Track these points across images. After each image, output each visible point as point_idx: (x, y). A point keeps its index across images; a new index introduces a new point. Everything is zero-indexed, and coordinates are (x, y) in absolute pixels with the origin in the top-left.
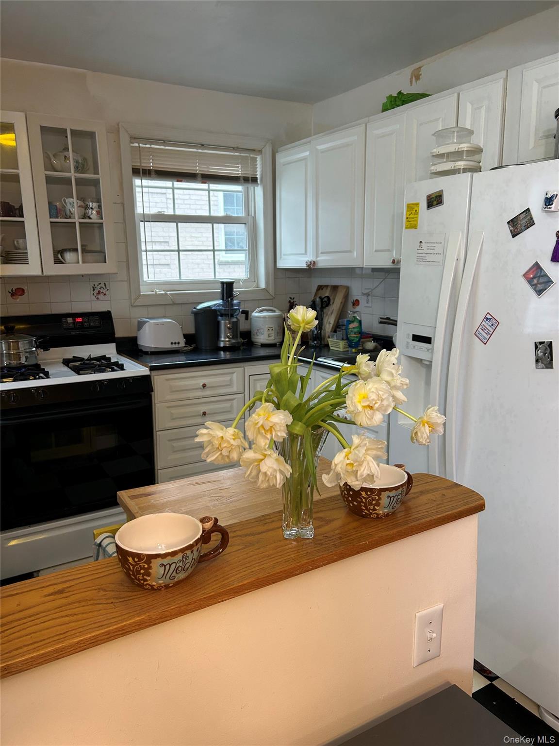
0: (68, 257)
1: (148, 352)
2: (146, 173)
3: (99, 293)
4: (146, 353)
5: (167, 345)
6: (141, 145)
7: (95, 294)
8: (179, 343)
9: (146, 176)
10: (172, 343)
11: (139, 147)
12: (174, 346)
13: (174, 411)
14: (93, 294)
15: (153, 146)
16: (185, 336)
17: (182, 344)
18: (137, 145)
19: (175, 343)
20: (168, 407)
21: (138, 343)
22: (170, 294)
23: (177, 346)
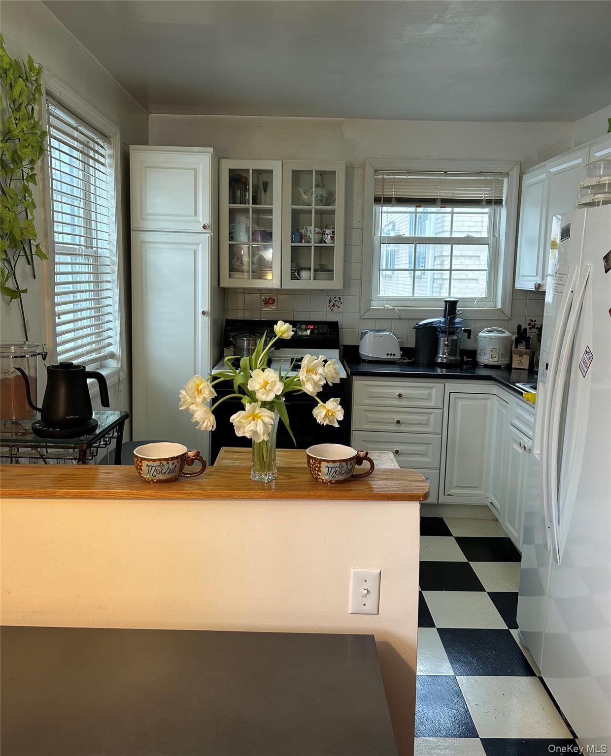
0: (304, 275)
1: (366, 360)
2: (388, 201)
3: (334, 305)
4: (364, 361)
5: (383, 356)
6: (385, 176)
7: (331, 307)
8: (394, 355)
9: (387, 204)
10: (388, 354)
11: (383, 178)
12: (389, 357)
13: (370, 415)
14: (329, 306)
15: (396, 177)
16: (402, 349)
17: (398, 356)
18: (381, 177)
19: (391, 355)
20: (365, 410)
21: (360, 352)
22: (397, 309)
23: (392, 357)
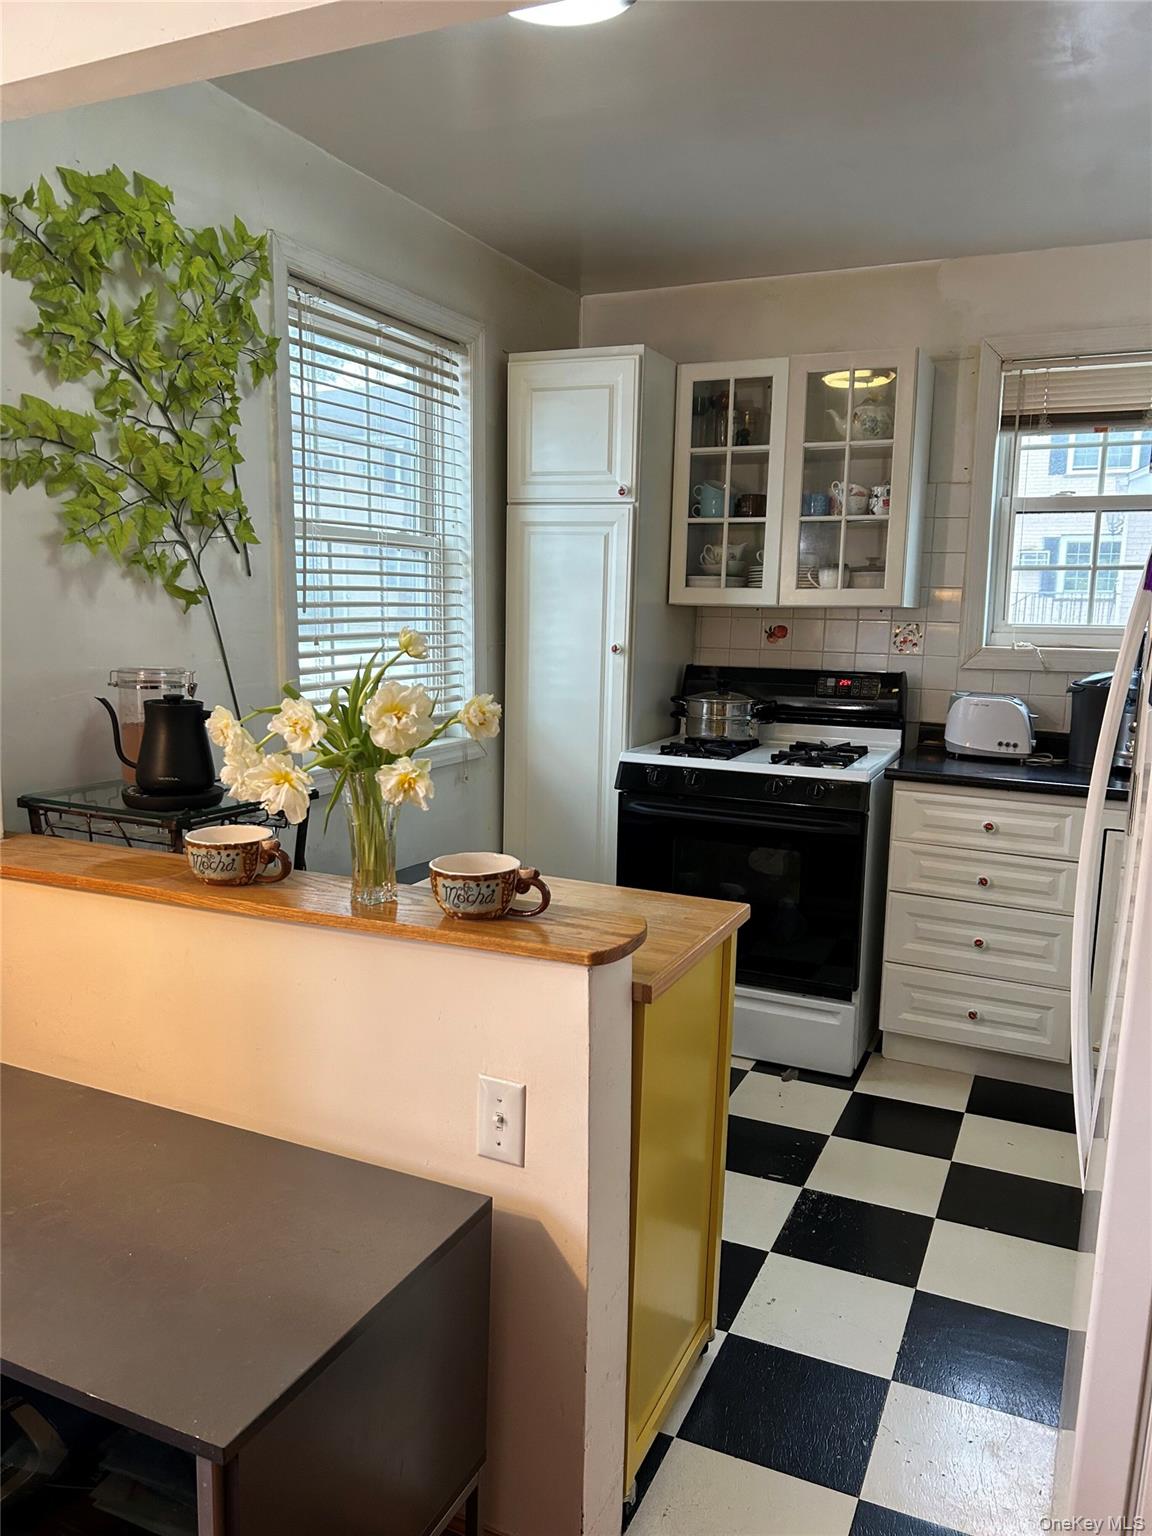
0: (826, 578)
1: (954, 754)
2: (1032, 423)
3: (905, 642)
4: (952, 756)
5: (990, 747)
6: (1025, 372)
7: (898, 644)
8: (1015, 746)
9: (1027, 429)
10: (1000, 744)
11: (1021, 376)
12: (1003, 749)
13: (926, 863)
14: (895, 643)
15: (1052, 370)
16: (1036, 735)
17: (1024, 748)
18: (1018, 372)
19: (1008, 745)
20: (915, 852)
21: (946, 738)
22: (1040, 651)
23: (1011, 750)
